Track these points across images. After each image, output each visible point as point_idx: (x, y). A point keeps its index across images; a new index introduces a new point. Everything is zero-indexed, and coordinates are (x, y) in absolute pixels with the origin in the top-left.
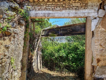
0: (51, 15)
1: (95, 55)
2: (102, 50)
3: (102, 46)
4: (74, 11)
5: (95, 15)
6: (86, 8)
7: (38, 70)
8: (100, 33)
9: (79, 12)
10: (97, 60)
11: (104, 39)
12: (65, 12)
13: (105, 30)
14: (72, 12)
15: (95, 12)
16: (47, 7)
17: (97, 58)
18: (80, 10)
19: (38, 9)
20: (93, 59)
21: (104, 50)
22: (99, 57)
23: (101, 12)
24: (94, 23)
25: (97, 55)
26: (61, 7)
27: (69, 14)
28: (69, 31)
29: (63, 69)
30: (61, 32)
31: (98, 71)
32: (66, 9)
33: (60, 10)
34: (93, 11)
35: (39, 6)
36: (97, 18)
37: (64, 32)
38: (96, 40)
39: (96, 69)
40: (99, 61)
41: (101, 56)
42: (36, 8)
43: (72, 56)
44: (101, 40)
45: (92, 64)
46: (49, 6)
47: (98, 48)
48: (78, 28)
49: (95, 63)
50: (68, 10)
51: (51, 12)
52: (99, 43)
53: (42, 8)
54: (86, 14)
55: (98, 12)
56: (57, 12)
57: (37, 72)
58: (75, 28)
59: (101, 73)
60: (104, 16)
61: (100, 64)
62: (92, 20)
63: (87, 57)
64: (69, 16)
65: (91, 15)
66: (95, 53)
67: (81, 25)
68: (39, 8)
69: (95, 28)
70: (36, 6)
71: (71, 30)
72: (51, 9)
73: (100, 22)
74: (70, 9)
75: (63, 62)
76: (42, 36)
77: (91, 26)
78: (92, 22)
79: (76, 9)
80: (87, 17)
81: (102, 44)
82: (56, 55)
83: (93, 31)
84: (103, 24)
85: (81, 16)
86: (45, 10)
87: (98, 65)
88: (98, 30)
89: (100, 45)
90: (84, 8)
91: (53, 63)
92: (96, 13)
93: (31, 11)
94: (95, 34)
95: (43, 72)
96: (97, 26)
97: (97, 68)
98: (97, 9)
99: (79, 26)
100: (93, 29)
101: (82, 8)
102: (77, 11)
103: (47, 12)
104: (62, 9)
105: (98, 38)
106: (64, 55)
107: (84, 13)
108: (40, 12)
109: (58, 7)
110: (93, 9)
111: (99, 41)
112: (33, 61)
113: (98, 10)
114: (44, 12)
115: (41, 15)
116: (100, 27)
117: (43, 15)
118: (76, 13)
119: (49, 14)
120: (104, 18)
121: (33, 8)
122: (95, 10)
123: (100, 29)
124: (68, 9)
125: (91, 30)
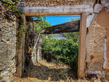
0: (45, 11)
1: (88, 52)
2: (97, 47)
3: (96, 43)
4: (69, 7)
5: (91, 10)
6: (82, 3)
7: (37, 63)
8: (95, 30)
9: (74, 8)
10: (91, 57)
11: (98, 36)
12: (59, 8)
13: (100, 26)
14: (67, 8)
15: (90, 7)
16: (41, 3)
17: (91, 55)
18: (75, 5)
19: (32, 6)
20: (87, 56)
21: (98, 47)
22: (92, 54)
23: (97, 7)
24: (89, 19)
25: (91, 52)
26: (55, 3)
27: (63, 10)
28: (64, 28)
29: (59, 61)
30: (57, 30)
31: (92, 67)
32: (60, 5)
33: (55, 6)
34: (88, 6)
35: (33, 2)
36: (92, 14)
37: (59, 30)
38: (90, 37)
39: (89, 65)
40: (92, 57)
41: (95, 52)
42: (30, 4)
43: (66, 50)
44: (96, 37)
45: (86, 61)
46: (43, 2)
47: (92, 45)
48: (72, 25)
49: (88, 60)
50: (62, 6)
51: (45, 8)
52: (93, 40)
53: (36, 4)
54: (81, 10)
55: (94, 7)
56: (51, 8)
57: (35, 65)
58: (69, 26)
59: (94, 70)
60: (100, 12)
61: (93, 60)
62: (87, 16)
63: (81, 54)
64: (64, 12)
65: (86, 11)
66: (89, 50)
67: (75, 23)
68: (33, 4)
69: (90, 25)
70: (30, 2)
71: (65, 28)
72: (45, 5)
73: (95, 18)
74: (65, 4)
75: (58, 55)
76: (41, 33)
77: (86, 23)
78: (87, 18)
79: (71, 4)
80: (83, 12)
81: (96, 41)
82: (53, 49)
83: (87, 28)
84: (98, 20)
85: (76, 11)
86: (39, 6)
87: (91, 62)
88: (93, 27)
89: (94, 42)
90: (79, 3)
91: (51, 56)
92: (92, 9)
93: (25, 7)
94: (89, 30)
95: (41, 64)
96: (93, 23)
97: (91, 65)
98: (93, 4)
99: (73, 24)
100: (88, 25)
101: (77, 3)
102: (72, 7)
103: (41, 8)
104: (56, 5)
105: (93, 35)
106: (60, 49)
107: (79, 9)
108: (34, 8)
109: (53, 3)
110: (88, 4)
111: (93, 38)
112: (32, 55)
113: (94, 6)
114: (38, 8)
115: (35, 11)
116: (95, 23)
117: (37, 11)
118: (70, 9)
119: (43, 10)
120: (100, 13)
121: (27, 4)
122: (91, 5)
123: (95, 25)
124: (62, 4)
125: (86, 27)
